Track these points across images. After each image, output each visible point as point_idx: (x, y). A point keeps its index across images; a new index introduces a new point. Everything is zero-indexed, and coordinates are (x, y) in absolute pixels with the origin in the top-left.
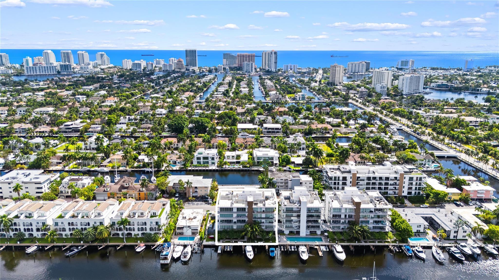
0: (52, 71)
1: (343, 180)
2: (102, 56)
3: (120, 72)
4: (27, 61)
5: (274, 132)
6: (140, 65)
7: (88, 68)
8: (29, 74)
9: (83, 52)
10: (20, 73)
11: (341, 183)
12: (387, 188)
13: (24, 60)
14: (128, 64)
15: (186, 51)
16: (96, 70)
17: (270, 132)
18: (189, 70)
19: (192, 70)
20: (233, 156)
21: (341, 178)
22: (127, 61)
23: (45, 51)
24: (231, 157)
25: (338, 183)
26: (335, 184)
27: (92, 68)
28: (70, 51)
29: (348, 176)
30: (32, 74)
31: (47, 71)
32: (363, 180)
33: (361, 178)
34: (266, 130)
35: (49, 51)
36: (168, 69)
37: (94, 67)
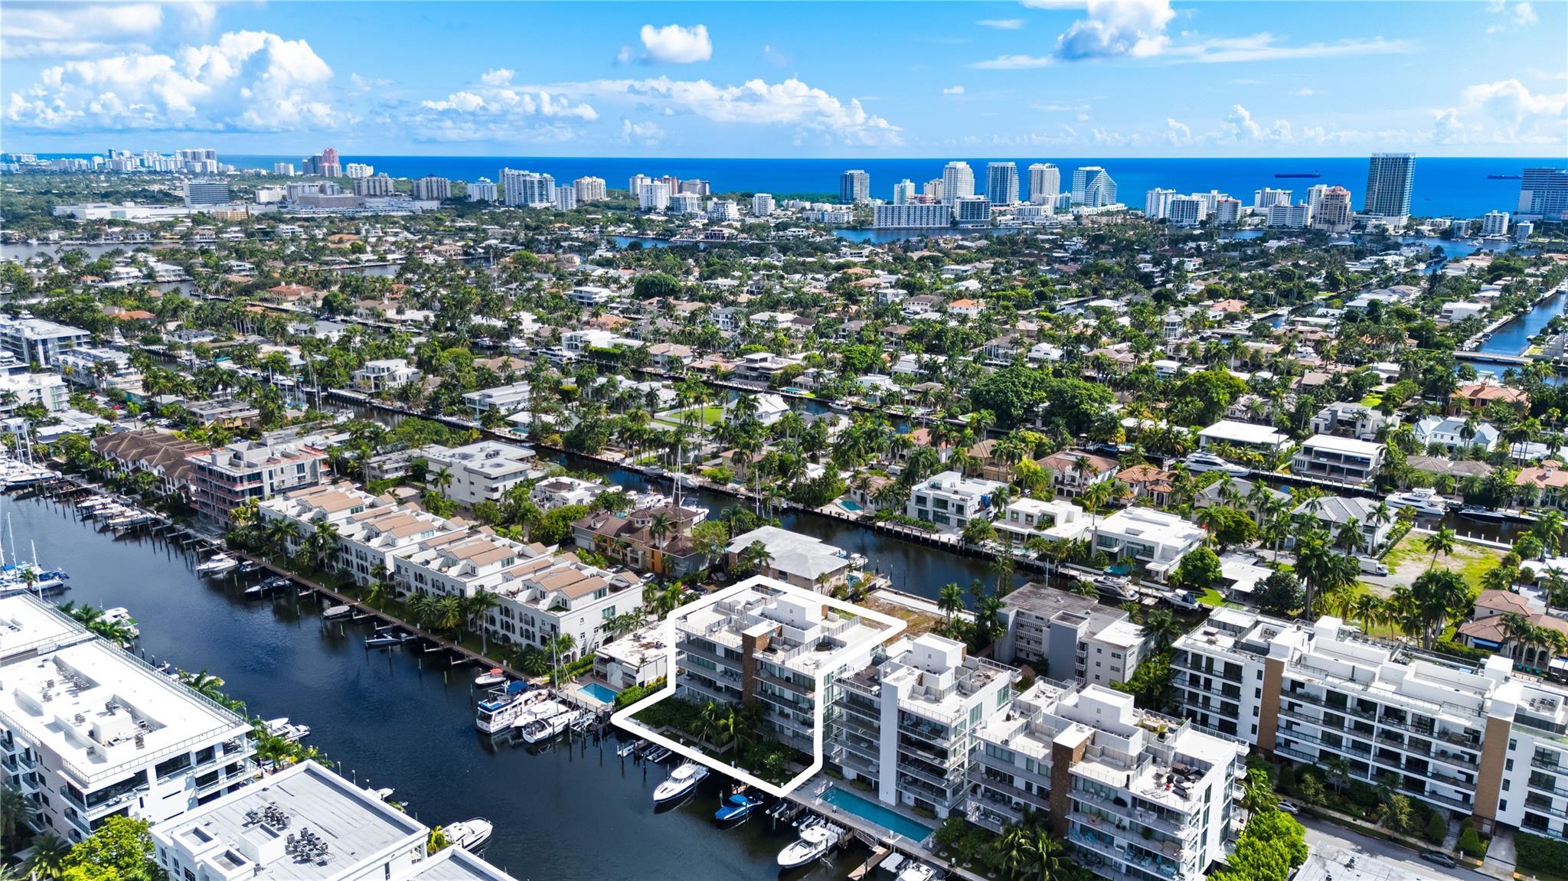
0: (937, 219)
1: (1225, 677)
2: (1091, 176)
3: (1134, 227)
4: (903, 191)
5: (1340, 470)
6: (1194, 206)
7: (1038, 212)
8: (883, 226)
9: (1044, 167)
10: (862, 223)
11: (1217, 683)
12: (1420, 766)
13: (897, 188)
14: (1161, 202)
15: (1373, 160)
16: (1061, 218)
17: (1322, 467)
18: (1364, 227)
19: (1376, 227)
20: (1029, 516)
21: (1219, 667)
22: (1159, 194)
23: (951, 164)
24: (1022, 518)
25: (1208, 682)
26: (1194, 681)
27: (1050, 213)
28: (1011, 164)
29: (1251, 666)
30: (889, 225)
31: (924, 221)
32: (1314, 700)
33: (1306, 690)
34: (1306, 459)
35: (961, 165)
36: (1288, 222)
37: (1057, 210)
